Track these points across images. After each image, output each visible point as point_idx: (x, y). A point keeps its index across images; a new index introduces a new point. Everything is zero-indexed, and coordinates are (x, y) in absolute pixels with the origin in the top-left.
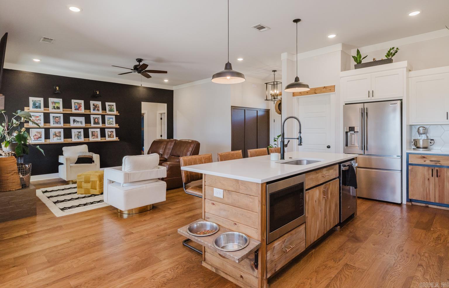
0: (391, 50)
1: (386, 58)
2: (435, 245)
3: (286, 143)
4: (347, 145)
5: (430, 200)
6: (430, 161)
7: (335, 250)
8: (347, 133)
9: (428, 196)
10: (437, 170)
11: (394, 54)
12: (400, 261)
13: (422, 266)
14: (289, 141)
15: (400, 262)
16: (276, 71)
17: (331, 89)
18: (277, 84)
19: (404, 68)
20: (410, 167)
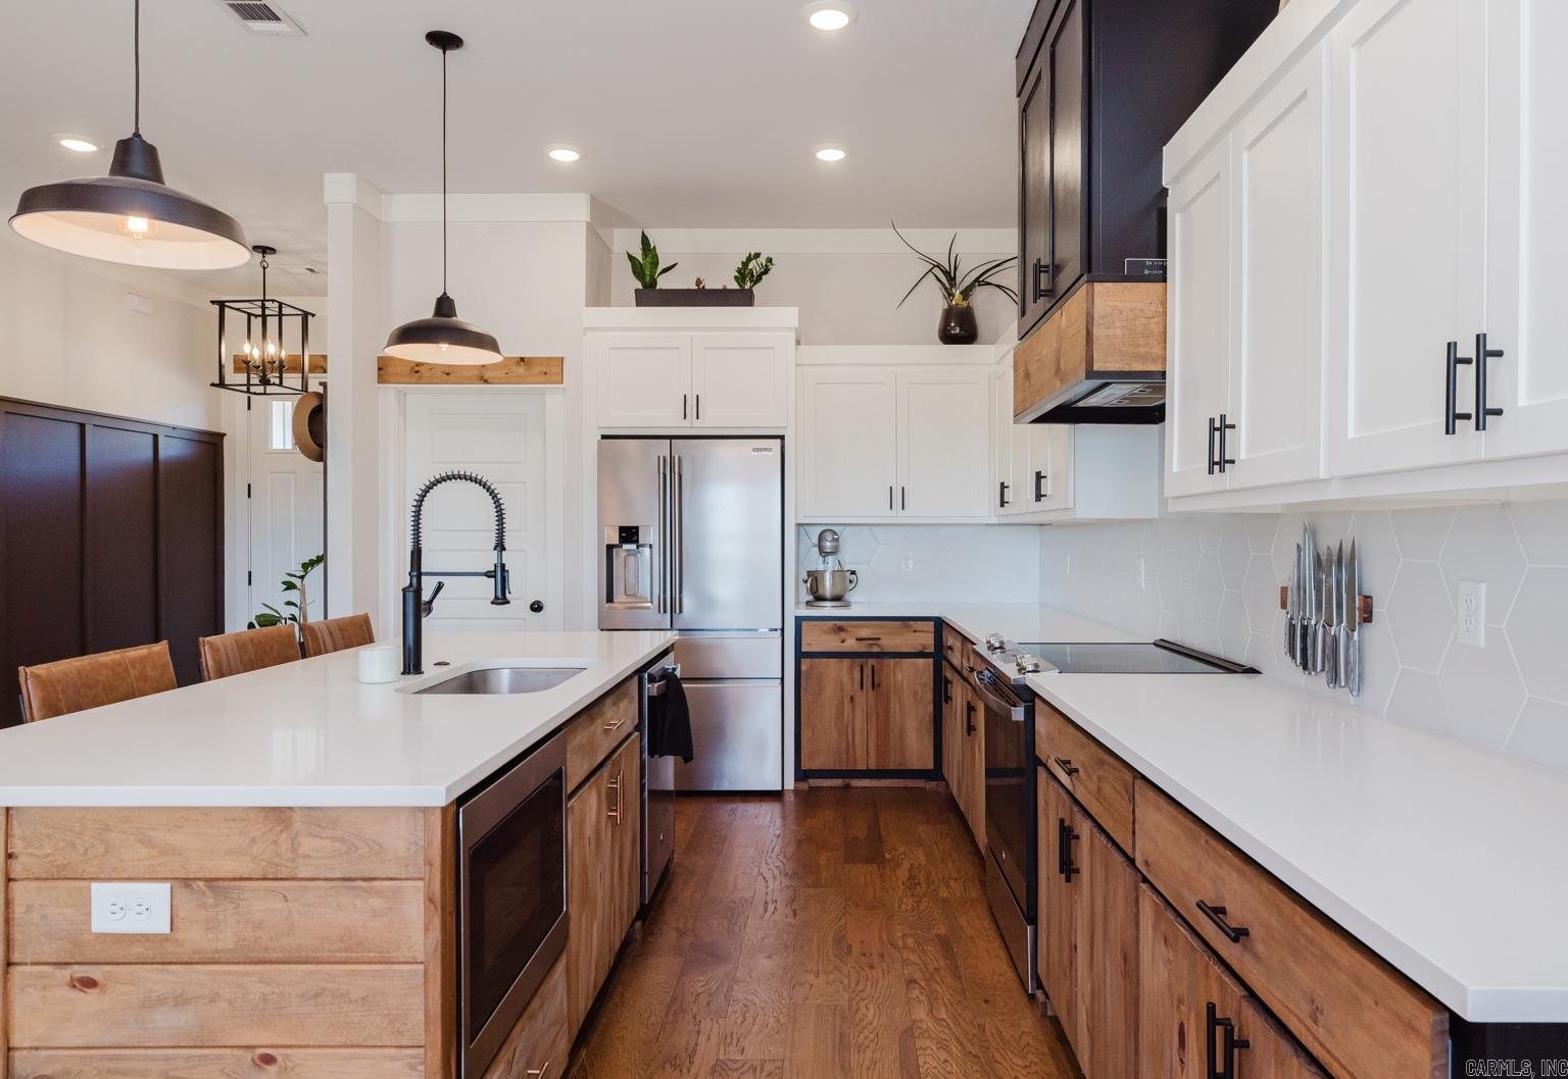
0: (749, 259)
1: (735, 286)
2: (915, 905)
3: (426, 597)
4: (610, 599)
5: (855, 766)
6: (857, 639)
7: (660, 1020)
8: (610, 548)
9: (851, 751)
10: (873, 666)
11: (759, 278)
12: (860, 988)
13: (915, 981)
14: (440, 587)
15: (860, 992)
16: (273, 251)
17: (543, 370)
18: (280, 315)
19: (788, 329)
20: (805, 664)
